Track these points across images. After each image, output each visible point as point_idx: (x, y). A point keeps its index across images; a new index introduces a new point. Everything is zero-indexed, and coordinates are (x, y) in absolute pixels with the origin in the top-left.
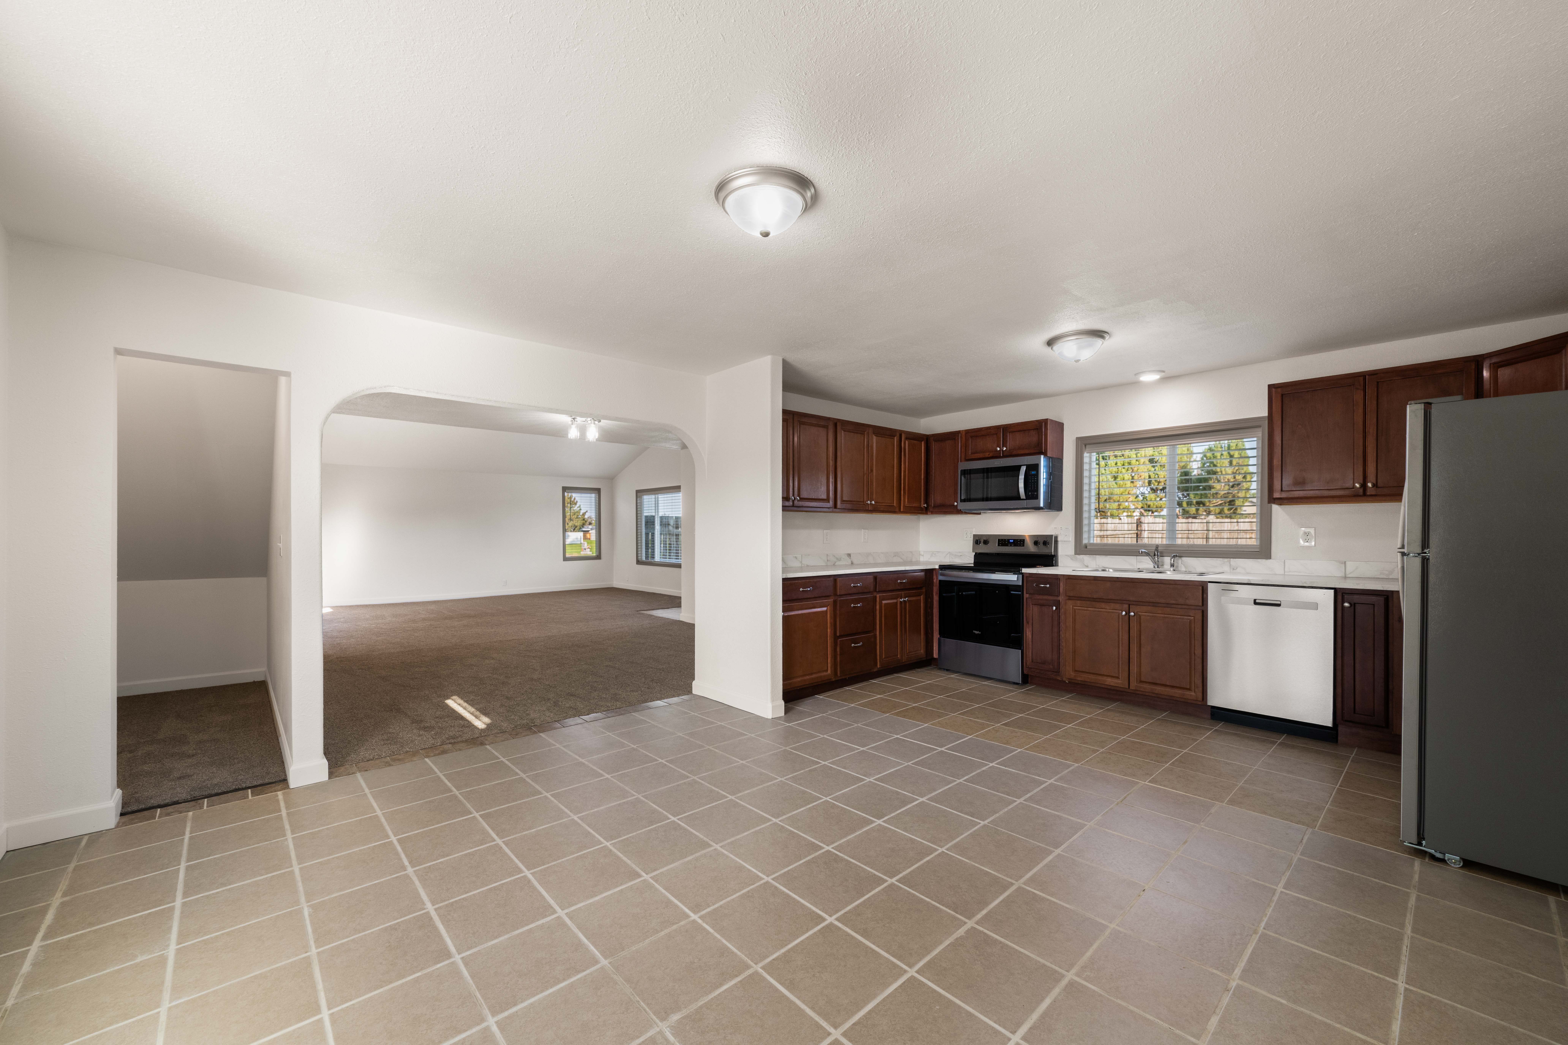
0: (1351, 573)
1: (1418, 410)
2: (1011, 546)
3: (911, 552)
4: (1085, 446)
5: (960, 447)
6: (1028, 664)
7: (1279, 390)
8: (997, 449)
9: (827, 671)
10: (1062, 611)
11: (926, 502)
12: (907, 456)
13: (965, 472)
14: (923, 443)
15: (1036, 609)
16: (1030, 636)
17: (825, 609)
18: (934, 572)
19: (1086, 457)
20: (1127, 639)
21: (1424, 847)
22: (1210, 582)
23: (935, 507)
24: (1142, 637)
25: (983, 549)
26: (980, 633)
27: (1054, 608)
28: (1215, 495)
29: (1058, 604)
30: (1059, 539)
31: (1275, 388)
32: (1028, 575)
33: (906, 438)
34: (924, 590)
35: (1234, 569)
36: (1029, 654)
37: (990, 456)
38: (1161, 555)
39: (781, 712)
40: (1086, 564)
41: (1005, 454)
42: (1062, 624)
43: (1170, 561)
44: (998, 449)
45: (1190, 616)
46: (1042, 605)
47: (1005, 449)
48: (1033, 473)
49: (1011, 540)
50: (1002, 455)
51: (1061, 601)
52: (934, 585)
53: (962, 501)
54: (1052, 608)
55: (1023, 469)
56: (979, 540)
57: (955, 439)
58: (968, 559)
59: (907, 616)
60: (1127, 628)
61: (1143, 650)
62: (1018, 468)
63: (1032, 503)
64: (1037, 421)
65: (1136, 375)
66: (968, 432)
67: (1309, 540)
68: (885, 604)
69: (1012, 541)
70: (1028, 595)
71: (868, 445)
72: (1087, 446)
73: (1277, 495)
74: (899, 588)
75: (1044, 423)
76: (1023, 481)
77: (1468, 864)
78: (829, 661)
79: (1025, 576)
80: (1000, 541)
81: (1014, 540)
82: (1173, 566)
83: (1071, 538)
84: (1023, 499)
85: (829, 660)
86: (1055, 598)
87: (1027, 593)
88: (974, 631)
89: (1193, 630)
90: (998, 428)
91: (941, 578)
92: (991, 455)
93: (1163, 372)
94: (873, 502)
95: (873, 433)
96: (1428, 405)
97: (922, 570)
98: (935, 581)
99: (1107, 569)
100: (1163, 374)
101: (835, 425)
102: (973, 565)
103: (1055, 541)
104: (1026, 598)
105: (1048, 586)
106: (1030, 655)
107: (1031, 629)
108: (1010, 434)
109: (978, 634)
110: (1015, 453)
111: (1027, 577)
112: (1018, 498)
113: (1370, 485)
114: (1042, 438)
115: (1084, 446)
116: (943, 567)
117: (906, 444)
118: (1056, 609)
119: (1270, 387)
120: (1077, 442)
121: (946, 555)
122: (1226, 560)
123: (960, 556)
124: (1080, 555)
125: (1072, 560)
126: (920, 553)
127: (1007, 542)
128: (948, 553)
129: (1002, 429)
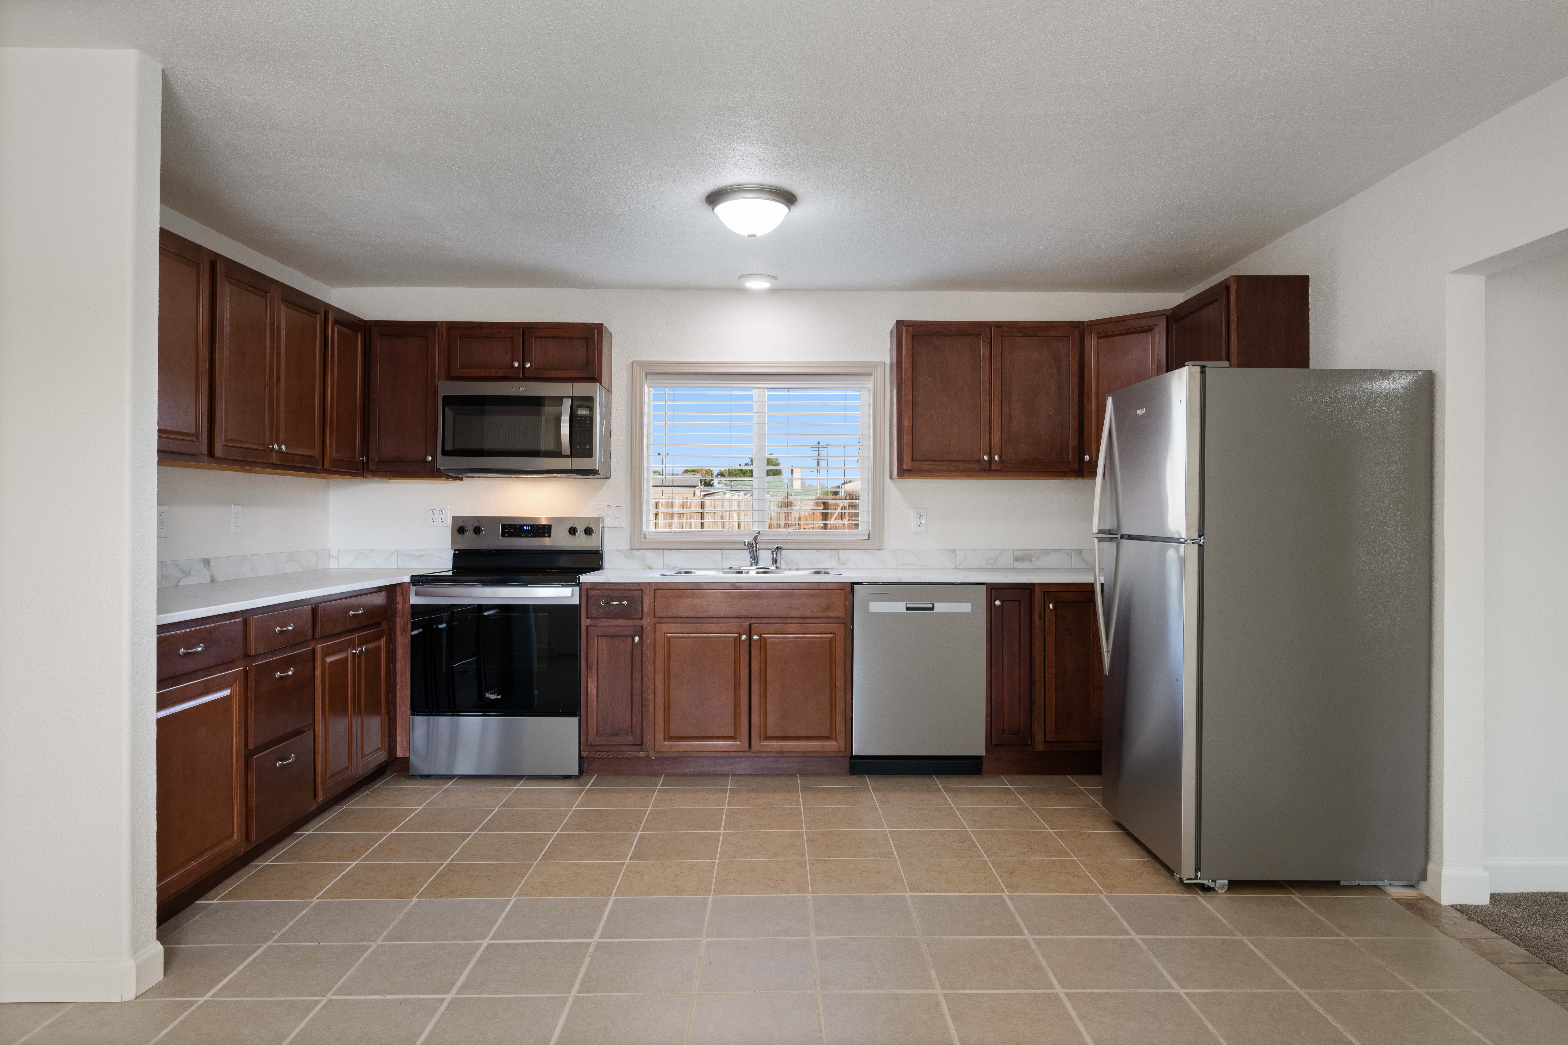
0: (960, 564)
1: (1196, 372)
2: (526, 536)
5: (437, 352)
6: (590, 739)
7: (910, 329)
8: (512, 364)
9: (232, 836)
10: (647, 642)
11: (365, 452)
12: (336, 357)
13: (449, 400)
14: (359, 335)
15: (604, 643)
16: (594, 691)
17: (227, 692)
18: (398, 589)
20: (747, 676)
21: (1200, 879)
23: (381, 462)
24: (769, 671)
25: (470, 542)
26: (499, 697)
27: (636, 639)
29: (641, 631)
30: (607, 524)
31: (905, 326)
32: (589, 587)
33: (336, 322)
34: (385, 628)
35: (843, 564)
36: (592, 721)
37: (498, 375)
39: (157, 974)
40: (648, 564)
41: (527, 374)
42: (647, 664)
43: (771, 555)
44: (516, 364)
45: (830, 633)
46: (615, 636)
47: (528, 365)
48: (585, 412)
49: (526, 526)
50: (521, 376)
51: (645, 626)
52: (398, 614)
53: (445, 453)
54: (633, 640)
55: (567, 404)
56: (460, 527)
58: (444, 564)
59: (363, 682)
60: (748, 660)
62: (559, 400)
63: (580, 463)
65: (741, 277)
66: (452, 326)
68: (332, 663)
69: (528, 528)
70: (590, 621)
71: (272, 324)
72: (648, 377)
73: (906, 466)
74: (351, 627)
75: (596, 331)
76: (568, 424)
77: (1235, 885)
78: (235, 813)
79: (584, 587)
80: (505, 528)
81: (532, 526)
82: (776, 563)
83: (624, 523)
84: (565, 456)
85: (235, 809)
86: (637, 622)
87: (587, 618)
88: (486, 695)
89: (834, 653)
90: (513, 326)
91: (415, 600)
92: (501, 373)
93: (775, 278)
94: (283, 447)
95: (283, 300)
96: (1203, 367)
97: (380, 589)
98: (399, 607)
99: (693, 571)
100: (775, 281)
101: (213, 265)
102: (451, 573)
103: (600, 528)
104: (587, 627)
105: (623, 603)
106: (598, 723)
107: (595, 678)
108: (535, 339)
109: (495, 699)
110: (547, 374)
111: (587, 590)
112: (555, 453)
113: (996, 458)
114: (594, 352)
115: (644, 375)
116: (418, 580)
117: (334, 333)
118: (638, 640)
119: (899, 324)
120: (638, 367)
121: (391, 555)
122: (834, 552)
123: (421, 556)
124: (636, 552)
125: (626, 557)
126: (331, 554)
127: (518, 531)
128: (395, 551)
129: (521, 330)
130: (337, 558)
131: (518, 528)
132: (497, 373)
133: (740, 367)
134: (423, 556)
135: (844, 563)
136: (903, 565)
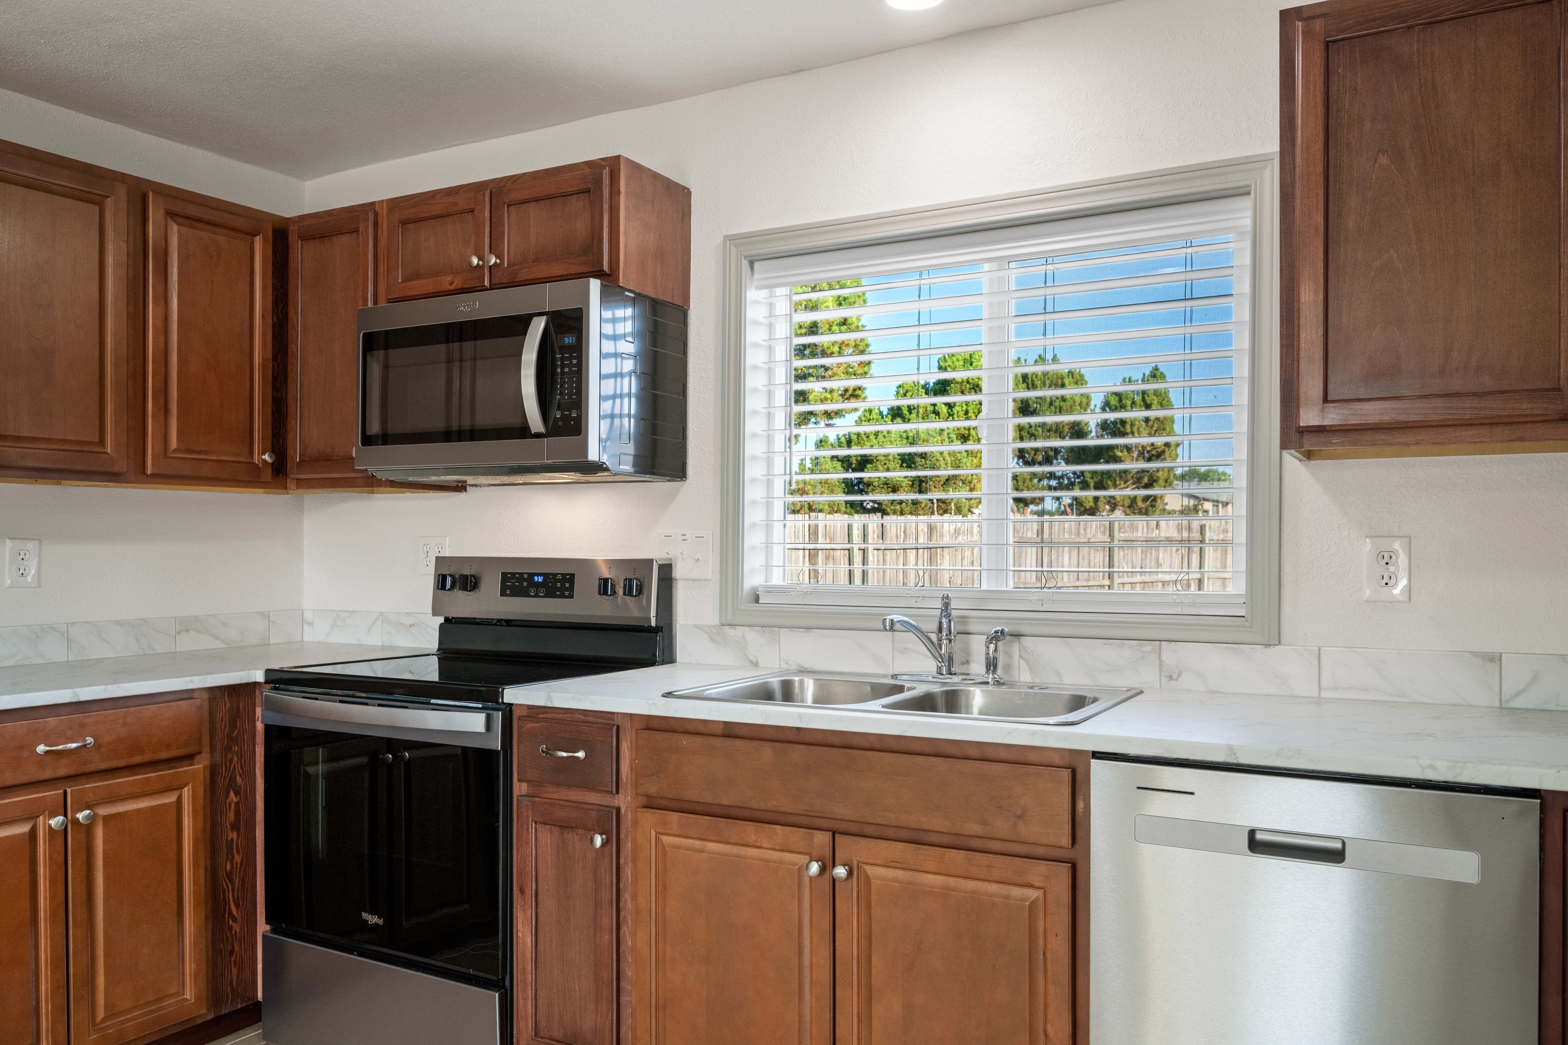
0: (1517, 695)
2: (537, 595)
3: (266, 616)
4: (752, 264)
5: (371, 256)
8: (470, 263)
10: (626, 849)
11: (275, 446)
12: (175, 278)
14: (258, 241)
15: (547, 838)
16: (529, 941)
19: (756, 302)
22: (1097, 755)
23: (302, 462)
24: (876, 961)
25: (462, 605)
27: (598, 840)
28: (1123, 475)
29: (612, 823)
30: (678, 572)
32: (525, 713)
33: (175, 216)
34: (200, 766)
35: (1171, 678)
36: (524, 1009)
37: (453, 287)
38: (961, 628)
40: (751, 658)
41: (499, 278)
42: (626, 897)
44: (475, 261)
45: (1031, 886)
46: (565, 826)
47: (493, 260)
48: (569, 340)
49: (538, 575)
50: (487, 283)
51: (623, 811)
53: (371, 442)
54: (592, 841)
55: (538, 326)
57: (357, 230)
60: (826, 926)
61: (878, 1010)
62: (520, 324)
64: (589, 164)
66: (395, 204)
67: (1393, 580)
69: (541, 579)
70: (524, 786)
72: (757, 265)
73: (1309, 417)
74: (47, 775)
75: (606, 172)
76: (534, 370)
79: (515, 713)
80: (508, 580)
81: (545, 575)
83: (710, 569)
84: (538, 435)
86: (604, 801)
87: (516, 781)
88: (365, 915)
89: (1041, 942)
90: (477, 188)
92: (458, 283)
103: (660, 579)
104: (518, 798)
105: (581, 754)
106: (530, 1010)
107: (531, 912)
108: (512, 208)
109: (376, 924)
110: (523, 275)
111: (521, 719)
112: (523, 431)
114: (602, 219)
115: (745, 264)
117: (169, 233)
118: (604, 844)
120: (733, 248)
121: (374, 623)
122: (1148, 647)
123: (411, 626)
124: (730, 631)
125: (713, 640)
126: (305, 617)
127: (525, 584)
128: (379, 616)
129: (487, 193)
130: (310, 624)
131: (525, 580)
132: (451, 284)
133: (929, 217)
134: (413, 625)
135: (1175, 676)
136: (1336, 688)
